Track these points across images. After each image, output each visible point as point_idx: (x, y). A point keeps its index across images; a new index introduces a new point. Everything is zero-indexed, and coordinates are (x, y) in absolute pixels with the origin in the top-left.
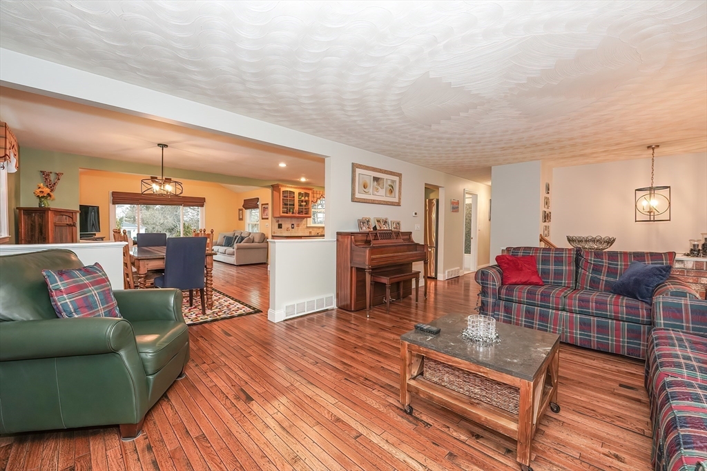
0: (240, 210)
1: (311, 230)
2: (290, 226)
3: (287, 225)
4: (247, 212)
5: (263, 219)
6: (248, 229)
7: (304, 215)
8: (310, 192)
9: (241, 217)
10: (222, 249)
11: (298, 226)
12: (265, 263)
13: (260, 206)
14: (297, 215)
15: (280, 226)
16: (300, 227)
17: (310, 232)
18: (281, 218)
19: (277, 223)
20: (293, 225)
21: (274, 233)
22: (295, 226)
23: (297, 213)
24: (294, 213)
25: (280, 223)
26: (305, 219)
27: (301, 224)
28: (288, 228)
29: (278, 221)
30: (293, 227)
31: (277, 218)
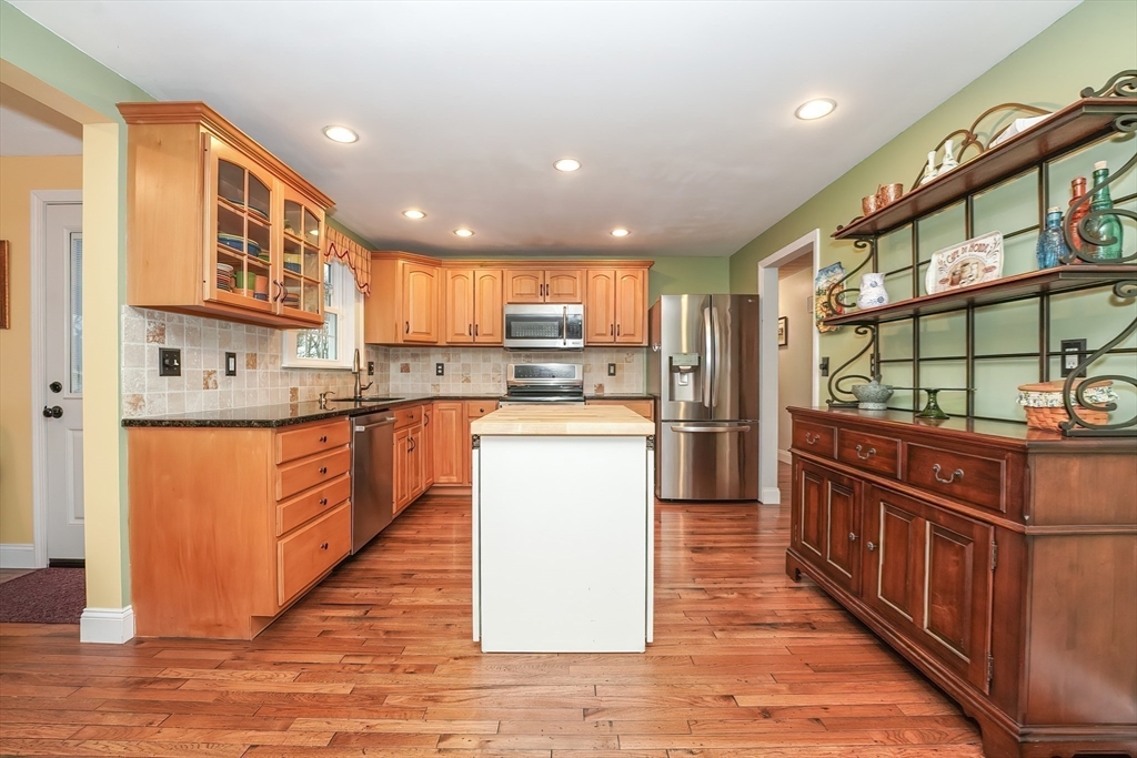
1: (295, 383)
2: (219, 367)
3: (199, 360)
8: (323, 213)
11: (252, 362)
15: (170, 363)
16: (260, 371)
17: (294, 391)
18: (175, 315)
19: (157, 346)
20: (232, 360)
21: (137, 402)
22: (241, 361)
23: (279, 299)
24: (265, 297)
25: (169, 344)
26: (277, 331)
27: (263, 356)
28: (210, 374)
29: (163, 334)
30: (232, 368)
31: (157, 313)
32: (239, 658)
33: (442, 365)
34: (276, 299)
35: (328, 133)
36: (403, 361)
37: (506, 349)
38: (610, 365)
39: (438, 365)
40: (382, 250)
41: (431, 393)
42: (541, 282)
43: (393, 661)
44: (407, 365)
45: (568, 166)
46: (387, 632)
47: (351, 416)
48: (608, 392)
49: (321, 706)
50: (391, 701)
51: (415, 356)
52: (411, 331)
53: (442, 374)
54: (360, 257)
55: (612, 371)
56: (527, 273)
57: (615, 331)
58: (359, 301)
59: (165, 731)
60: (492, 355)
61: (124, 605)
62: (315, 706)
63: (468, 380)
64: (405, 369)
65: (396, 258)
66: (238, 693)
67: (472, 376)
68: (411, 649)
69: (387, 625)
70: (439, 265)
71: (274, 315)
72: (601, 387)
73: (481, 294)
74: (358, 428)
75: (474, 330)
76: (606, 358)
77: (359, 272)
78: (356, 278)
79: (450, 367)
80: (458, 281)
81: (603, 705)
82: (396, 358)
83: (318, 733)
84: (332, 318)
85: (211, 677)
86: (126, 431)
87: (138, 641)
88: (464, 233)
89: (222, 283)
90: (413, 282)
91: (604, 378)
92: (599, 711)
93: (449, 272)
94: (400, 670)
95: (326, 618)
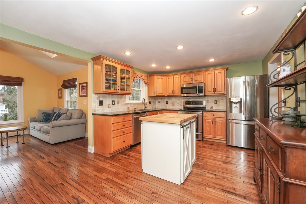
0: (59, 90)
1: (129, 106)
2: (111, 103)
3: (107, 101)
4: (66, 92)
5: (81, 96)
6: (66, 106)
7: (125, 92)
8: (131, 70)
9: (60, 96)
10: (38, 125)
11: (118, 102)
12: (83, 138)
13: (78, 86)
14: (119, 91)
15: (101, 103)
16: (120, 104)
17: (128, 108)
18: (102, 95)
19: (99, 100)
20: (114, 102)
21: (95, 110)
22: (116, 102)
23: (119, 89)
24: (117, 90)
25: (101, 100)
26: (124, 96)
27: (121, 101)
28: (109, 105)
29: (100, 98)
30: (114, 104)
31: (98, 94)
32: (104, 160)
33: (168, 101)
34: (118, 90)
35: (125, 53)
36: (159, 100)
37: (182, 97)
38: (215, 101)
39: (167, 101)
40: (151, 74)
41: (165, 108)
42: (191, 77)
43: (126, 168)
44: (160, 101)
45: (180, 47)
46: (130, 162)
47: (133, 114)
48: (214, 109)
49: (109, 172)
50: (120, 176)
51: (161, 99)
52: (158, 93)
53: (168, 103)
54: (146, 77)
55: (216, 102)
56: (187, 75)
57: (214, 90)
58: (146, 87)
59: (88, 168)
60: (180, 98)
61: (92, 146)
62: (108, 172)
63: (174, 105)
64: (159, 102)
65: (154, 76)
66: (100, 166)
67: (175, 104)
68: (131, 167)
69: (131, 161)
70: (165, 76)
71: (118, 93)
72: (212, 107)
73: (175, 82)
74: (135, 117)
75: (174, 92)
76: (214, 99)
77: (145, 80)
78: (144, 82)
79: (170, 102)
80: (170, 79)
81: (158, 193)
82: (158, 99)
83: (105, 177)
84: (140, 91)
85: (98, 162)
86: (93, 115)
87: (94, 153)
88: (168, 67)
89: (106, 88)
90: (159, 81)
91: (213, 104)
92: (156, 193)
93: (168, 77)
94: (126, 170)
95: (122, 157)
